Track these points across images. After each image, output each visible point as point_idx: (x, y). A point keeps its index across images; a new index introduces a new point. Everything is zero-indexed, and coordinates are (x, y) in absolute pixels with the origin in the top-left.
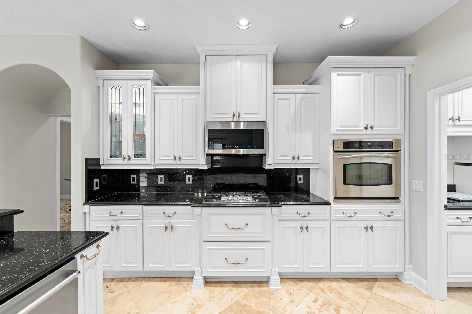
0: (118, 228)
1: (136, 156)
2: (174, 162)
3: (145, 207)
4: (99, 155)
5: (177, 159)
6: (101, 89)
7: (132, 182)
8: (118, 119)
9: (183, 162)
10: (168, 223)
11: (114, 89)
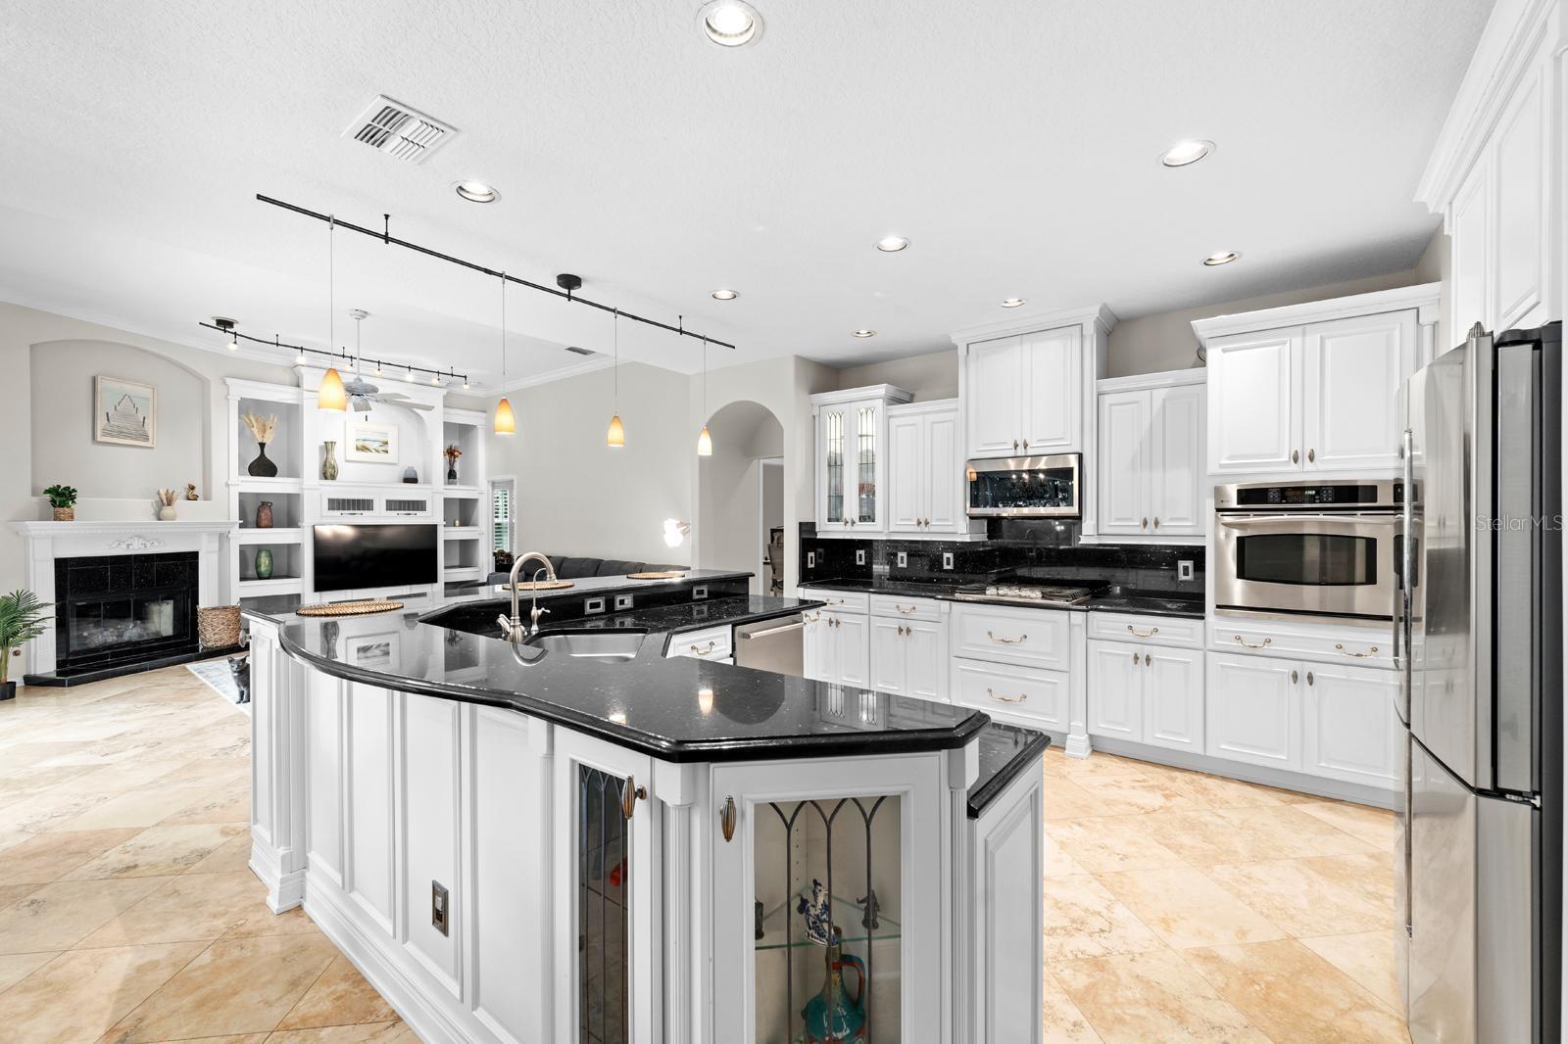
0: (838, 623)
1: (862, 519)
2: (918, 529)
3: (872, 596)
4: (814, 518)
5: (923, 524)
6: (817, 418)
7: (858, 563)
8: (839, 463)
9: (933, 529)
10: (904, 624)
11: (833, 418)
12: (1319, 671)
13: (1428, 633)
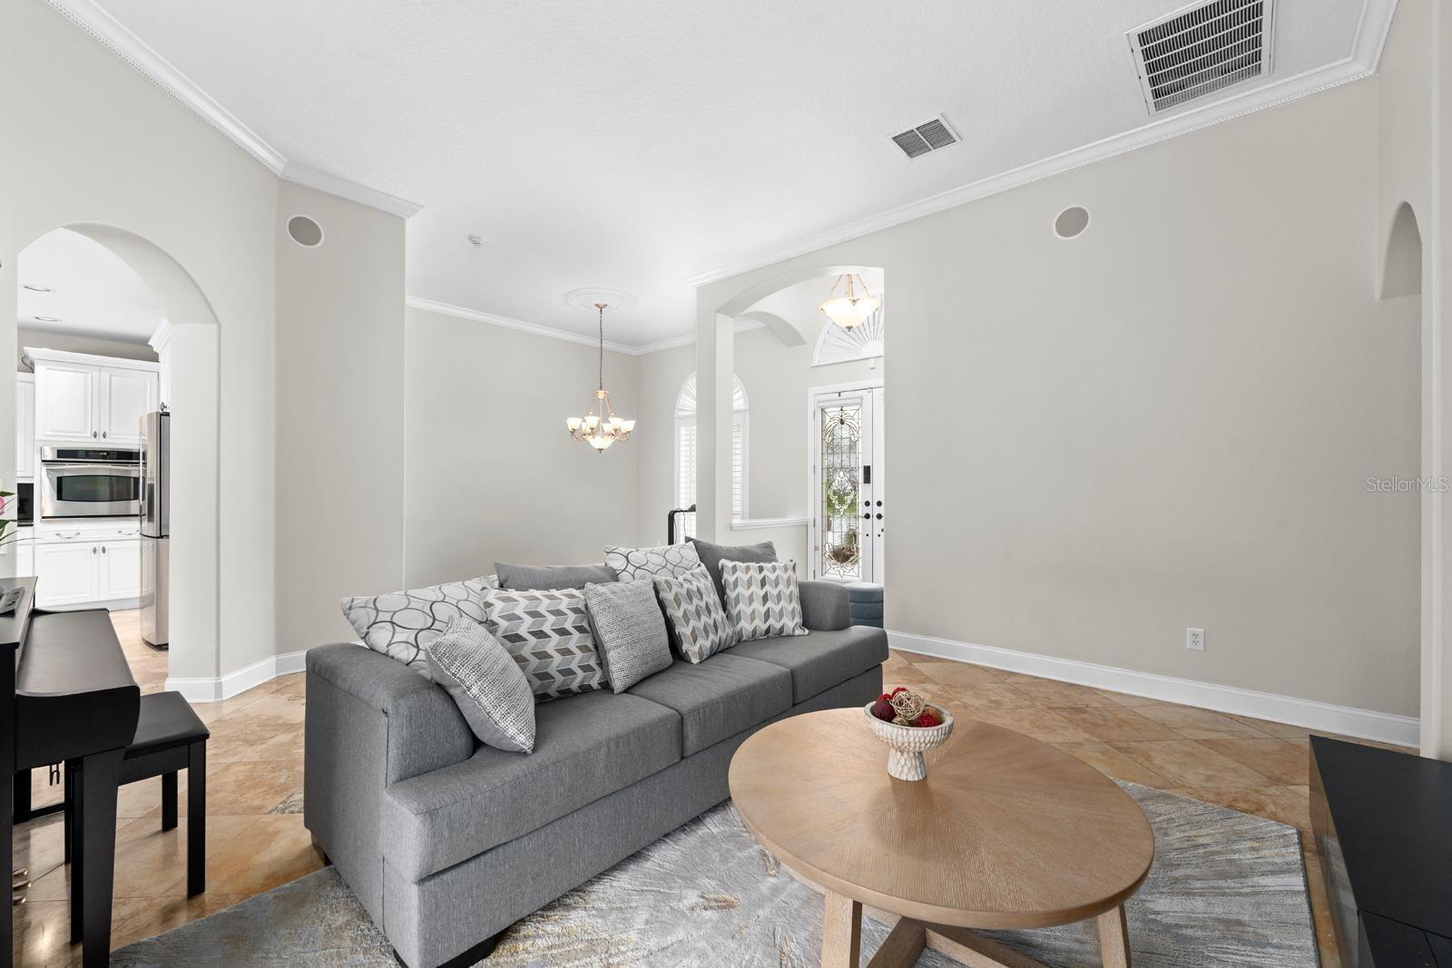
12: (107, 546)
13: (149, 521)
